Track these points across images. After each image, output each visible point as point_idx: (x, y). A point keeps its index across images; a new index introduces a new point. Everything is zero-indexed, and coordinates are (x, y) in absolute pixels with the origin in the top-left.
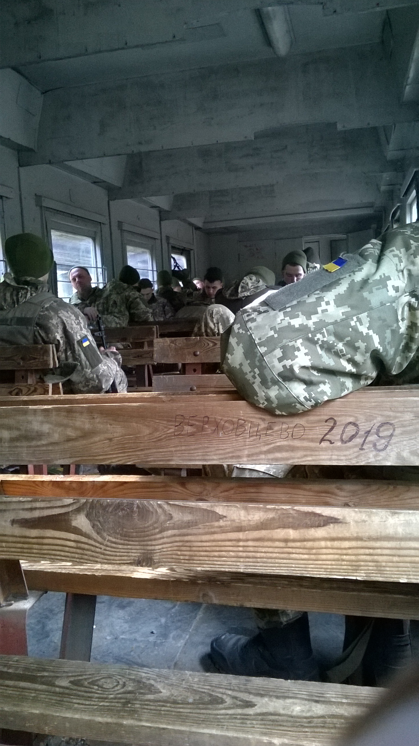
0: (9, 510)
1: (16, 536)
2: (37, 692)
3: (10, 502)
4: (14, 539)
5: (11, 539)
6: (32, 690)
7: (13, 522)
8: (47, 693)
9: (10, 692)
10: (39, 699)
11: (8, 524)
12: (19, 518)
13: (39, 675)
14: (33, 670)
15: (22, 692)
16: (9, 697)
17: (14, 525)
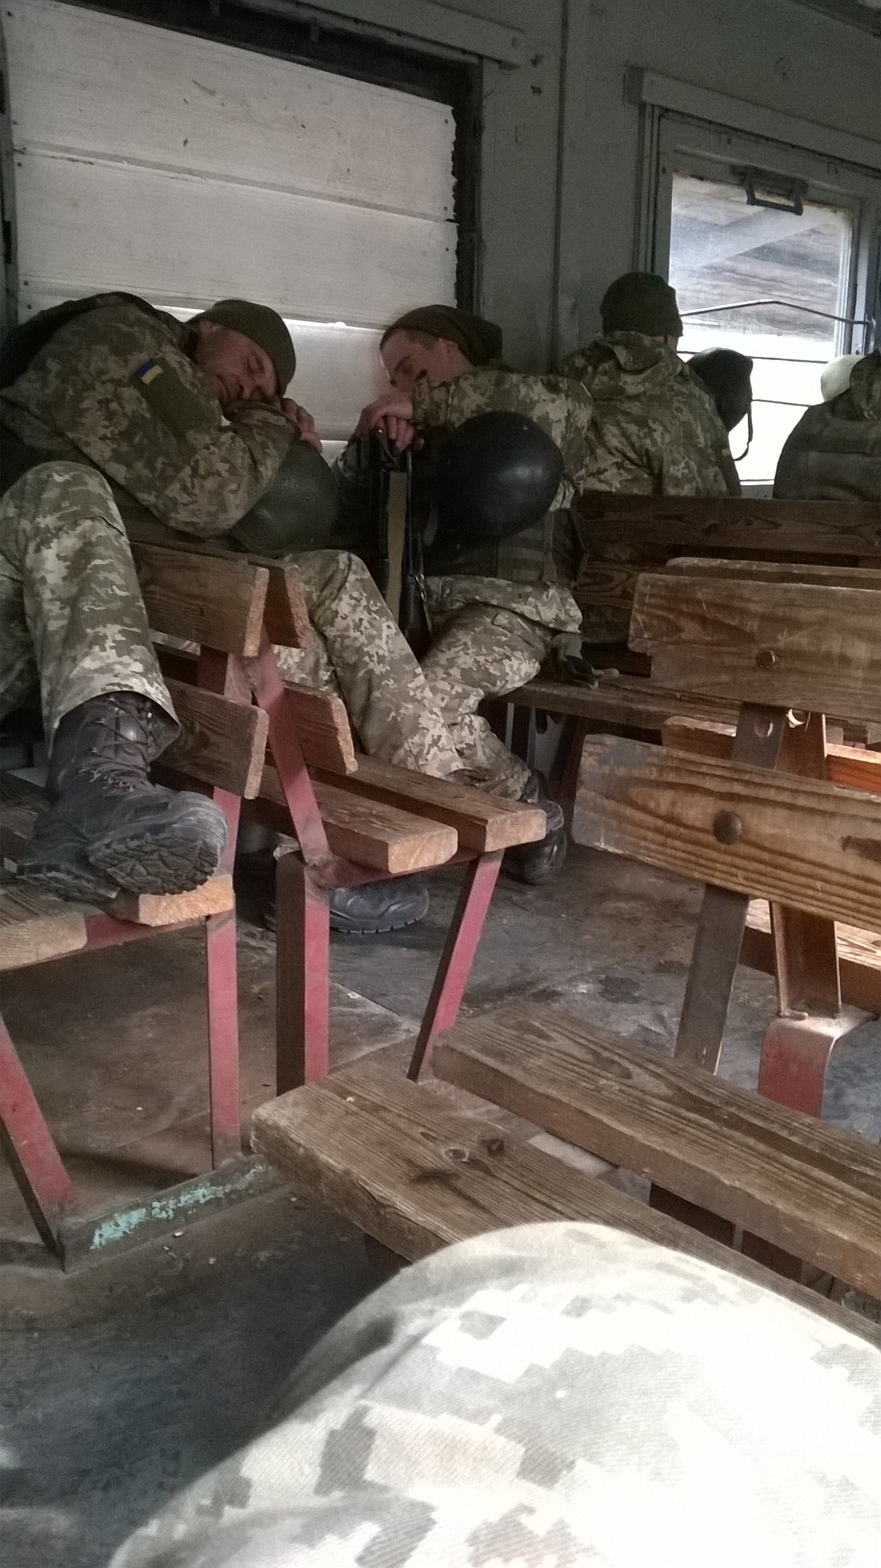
0: (843, 816)
1: (847, 874)
2: (848, 1200)
3: (846, 799)
4: (844, 879)
5: (836, 877)
6: (838, 1191)
7: (848, 842)
8: (869, 1209)
9: (791, 1179)
10: (851, 1214)
11: (836, 844)
12: (861, 837)
13: (853, 1167)
14: (843, 1154)
15: (816, 1187)
16: (786, 1185)
17: (849, 850)
